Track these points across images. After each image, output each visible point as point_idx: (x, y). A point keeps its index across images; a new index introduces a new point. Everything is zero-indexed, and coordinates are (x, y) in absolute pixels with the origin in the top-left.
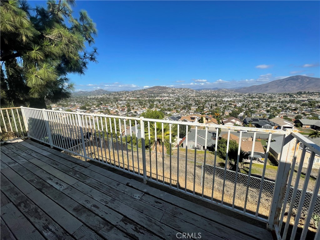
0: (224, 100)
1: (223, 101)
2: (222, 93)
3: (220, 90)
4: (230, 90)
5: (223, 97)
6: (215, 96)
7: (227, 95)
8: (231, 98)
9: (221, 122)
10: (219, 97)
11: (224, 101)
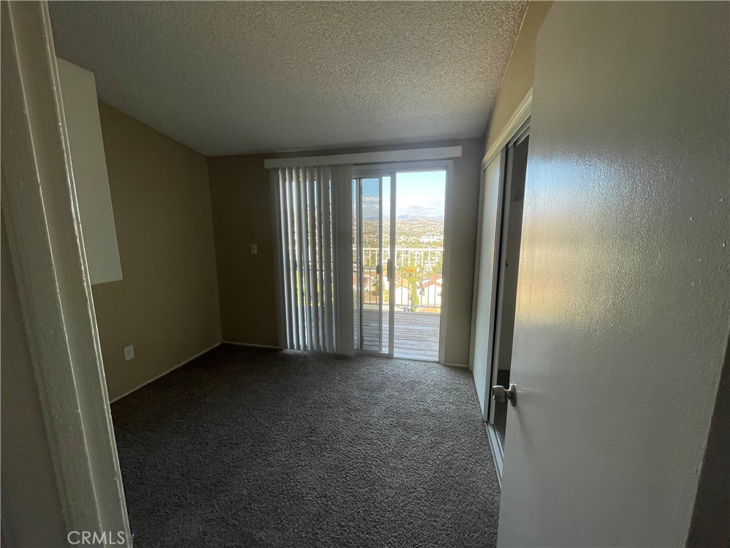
0: (421, 240)
1: (420, 243)
2: (418, 227)
3: (413, 220)
4: (433, 221)
5: (420, 235)
6: (405, 233)
7: (428, 231)
8: (436, 237)
9: (419, 286)
10: (413, 236)
11: (423, 242)
